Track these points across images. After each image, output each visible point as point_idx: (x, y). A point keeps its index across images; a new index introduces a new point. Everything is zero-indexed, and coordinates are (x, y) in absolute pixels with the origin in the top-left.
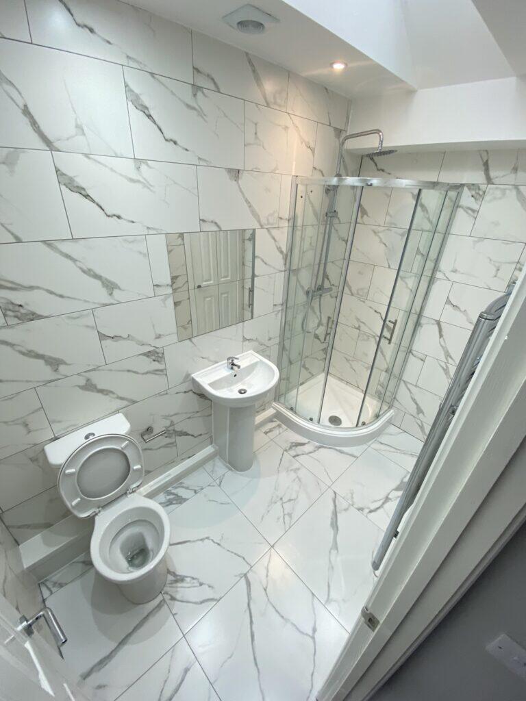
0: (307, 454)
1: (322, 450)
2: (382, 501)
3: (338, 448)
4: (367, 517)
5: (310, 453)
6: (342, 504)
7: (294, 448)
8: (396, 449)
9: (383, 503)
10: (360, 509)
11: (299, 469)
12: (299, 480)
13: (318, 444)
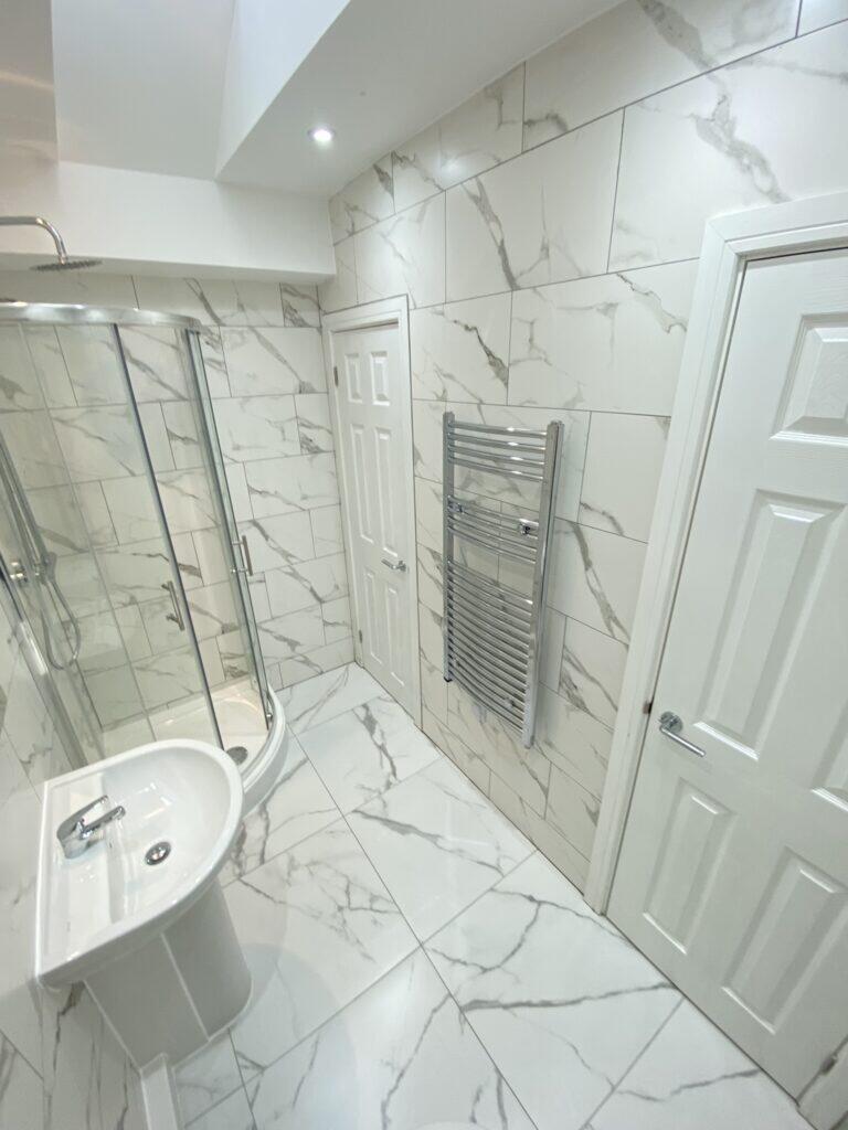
0: (267, 834)
1: (270, 807)
2: (384, 756)
3: (279, 779)
4: (400, 782)
5: (267, 827)
6: (374, 807)
7: (242, 857)
8: (314, 707)
9: (387, 755)
10: (388, 785)
11: (292, 860)
12: (314, 863)
13: (256, 809)
